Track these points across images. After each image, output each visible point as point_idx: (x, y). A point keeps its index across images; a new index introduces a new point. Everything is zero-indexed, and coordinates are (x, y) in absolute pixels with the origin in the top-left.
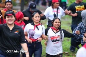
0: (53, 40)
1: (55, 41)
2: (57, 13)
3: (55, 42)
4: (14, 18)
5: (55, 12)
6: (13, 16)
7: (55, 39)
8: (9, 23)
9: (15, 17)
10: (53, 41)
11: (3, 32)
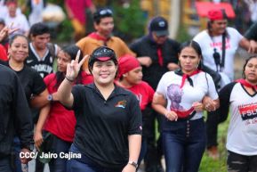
0: (246, 115)
1: (252, 117)
2: (224, 48)
3: (250, 120)
4: (113, 68)
5: (217, 47)
6: (112, 62)
7: (250, 113)
8: (102, 80)
9: (116, 64)
10: (245, 118)
11: (87, 103)
